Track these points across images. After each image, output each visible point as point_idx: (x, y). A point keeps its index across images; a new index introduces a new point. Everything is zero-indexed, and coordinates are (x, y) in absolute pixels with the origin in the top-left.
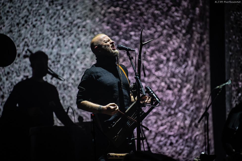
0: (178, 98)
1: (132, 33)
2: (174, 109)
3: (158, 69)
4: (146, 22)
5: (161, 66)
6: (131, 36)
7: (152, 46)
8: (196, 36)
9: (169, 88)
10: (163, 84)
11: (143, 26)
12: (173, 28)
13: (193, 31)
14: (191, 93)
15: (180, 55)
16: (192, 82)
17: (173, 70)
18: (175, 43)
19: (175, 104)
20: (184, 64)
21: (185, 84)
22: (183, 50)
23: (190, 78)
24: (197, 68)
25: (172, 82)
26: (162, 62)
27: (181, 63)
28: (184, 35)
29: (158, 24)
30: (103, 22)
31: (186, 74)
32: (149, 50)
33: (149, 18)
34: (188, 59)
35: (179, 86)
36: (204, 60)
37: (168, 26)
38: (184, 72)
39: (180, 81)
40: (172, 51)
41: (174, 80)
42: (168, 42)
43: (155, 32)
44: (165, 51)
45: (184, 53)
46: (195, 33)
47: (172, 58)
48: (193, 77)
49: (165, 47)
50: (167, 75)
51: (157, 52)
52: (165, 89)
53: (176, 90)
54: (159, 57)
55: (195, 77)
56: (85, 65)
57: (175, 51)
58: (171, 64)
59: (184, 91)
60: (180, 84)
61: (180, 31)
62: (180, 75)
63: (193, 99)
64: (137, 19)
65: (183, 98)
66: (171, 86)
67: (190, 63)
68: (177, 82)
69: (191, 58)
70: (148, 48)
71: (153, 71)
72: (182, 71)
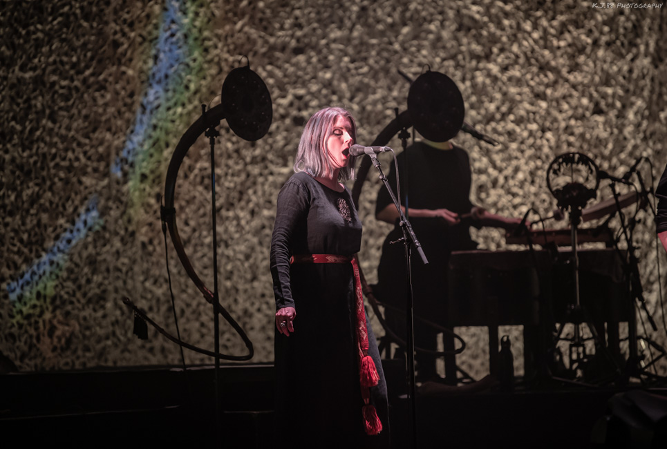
0: (616, 131)
2: (609, 159)
3: (575, 68)
5: (582, 59)
7: (562, 13)
9: (598, 111)
10: (585, 101)
14: (643, 117)
15: (621, 31)
16: (646, 93)
17: (606, 66)
19: (610, 146)
20: (629, 52)
21: (633, 99)
22: (628, 19)
23: (642, 83)
24: (657, 60)
25: (604, 96)
26: (582, 50)
27: (624, 51)
31: (635, 75)
32: (555, 23)
34: (639, 41)
35: (618, 104)
38: (631, 71)
39: (620, 92)
40: (605, 23)
41: (610, 91)
44: (590, 24)
45: (629, 25)
47: (604, 39)
48: (648, 81)
50: (592, 80)
51: (571, 28)
52: (588, 114)
53: (612, 114)
54: (578, 38)
55: (652, 80)
56: (420, 65)
57: (611, 21)
58: (601, 53)
59: (631, 116)
60: (620, 98)
62: (620, 79)
63: (648, 133)
65: (628, 130)
66: (603, 104)
67: (642, 48)
68: (614, 95)
69: (645, 37)
70: (554, 18)
71: (564, 71)
72: (626, 68)
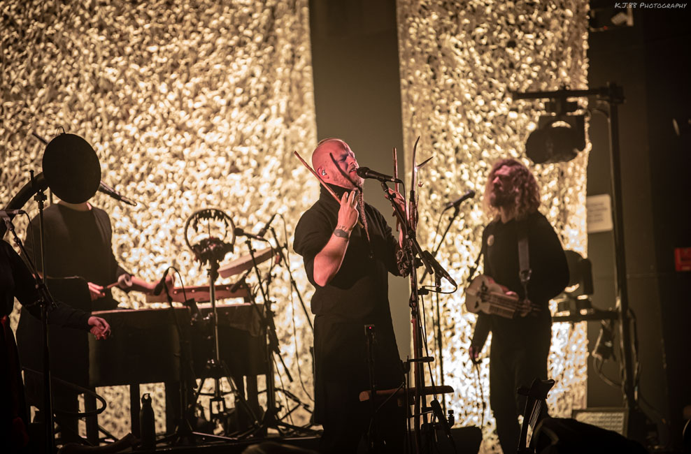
0: (252, 189)
1: (153, 49)
2: (246, 216)
3: (210, 128)
4: (180, 21)
5: (216, 120)
6: (150, 54)
7: (196, 76)
8: (284, 49)
9: (234, 170)
10: (222, 160)
11: (174, 30)
12: (238, 33)
13: (276, 38)
14: (278, 175)
15: (253, 92)
16: (279, 152)
17: (240, 127)
18: (242, 66)
19: (247, 204)
20: (261, 113)
21: (267, 158)
22: (259, 81)
23: (275, 142)
24: (289, 120)
25: (240, 156)
26: (216, 111)
27: (256, 112)
28: (260, 47)
29: (205, 26)
30: (90, 26)
31: (268, 135)
32: (190, 85)
33: (186, 13)
34: (270, 102)
35: (254, 163)
36: (301, 101)
37: (227, 28)
38: (264, 131)
39: (255, 152)
40: (237, 85)
41: (244, 150)
42: (227, 63)
43: (199, 44)
44: (223, 86)
45: (261, 87)
46: (281, 41)
47: (237, 101)
48: (280, 141)
49: (222, 76)
50: (228, 140)
51: (205, 90)
52: (225, 173)
53: (248, 172)
54: (211, 99)
55: (285, 139)
56: (57, 127)
57: (243, 83)
58: (235, 113)
59: (265, 172)
60: (255, 157)
61: (252, 39)
62: (254, 138)
63: (283, 190)
64: (160, 15)
65: (264, 189)
66: (239, 164)
67: (274, 109)
68: (249, 155)
69: (276, 98)
70: (188, 81)
71: (200, 132)
72: (259, 128)
